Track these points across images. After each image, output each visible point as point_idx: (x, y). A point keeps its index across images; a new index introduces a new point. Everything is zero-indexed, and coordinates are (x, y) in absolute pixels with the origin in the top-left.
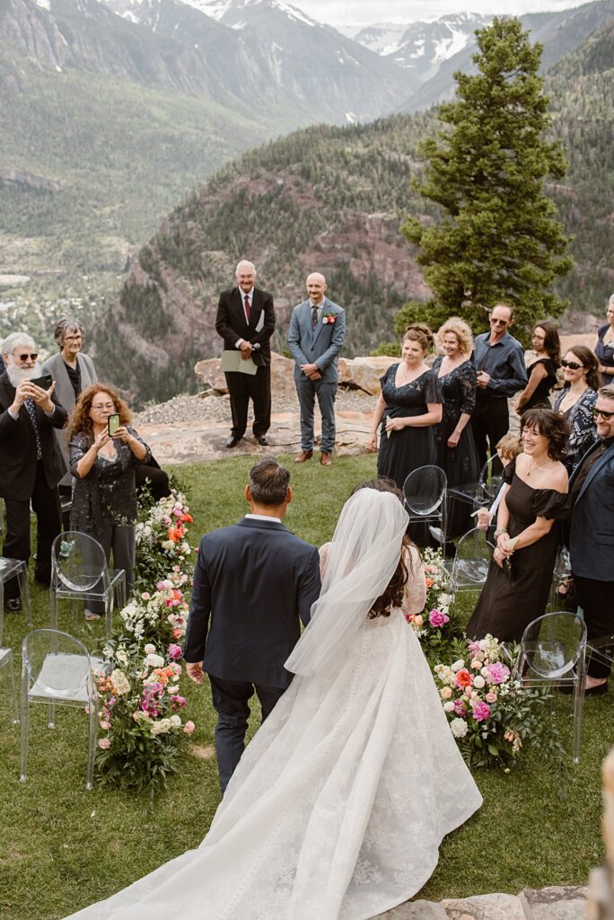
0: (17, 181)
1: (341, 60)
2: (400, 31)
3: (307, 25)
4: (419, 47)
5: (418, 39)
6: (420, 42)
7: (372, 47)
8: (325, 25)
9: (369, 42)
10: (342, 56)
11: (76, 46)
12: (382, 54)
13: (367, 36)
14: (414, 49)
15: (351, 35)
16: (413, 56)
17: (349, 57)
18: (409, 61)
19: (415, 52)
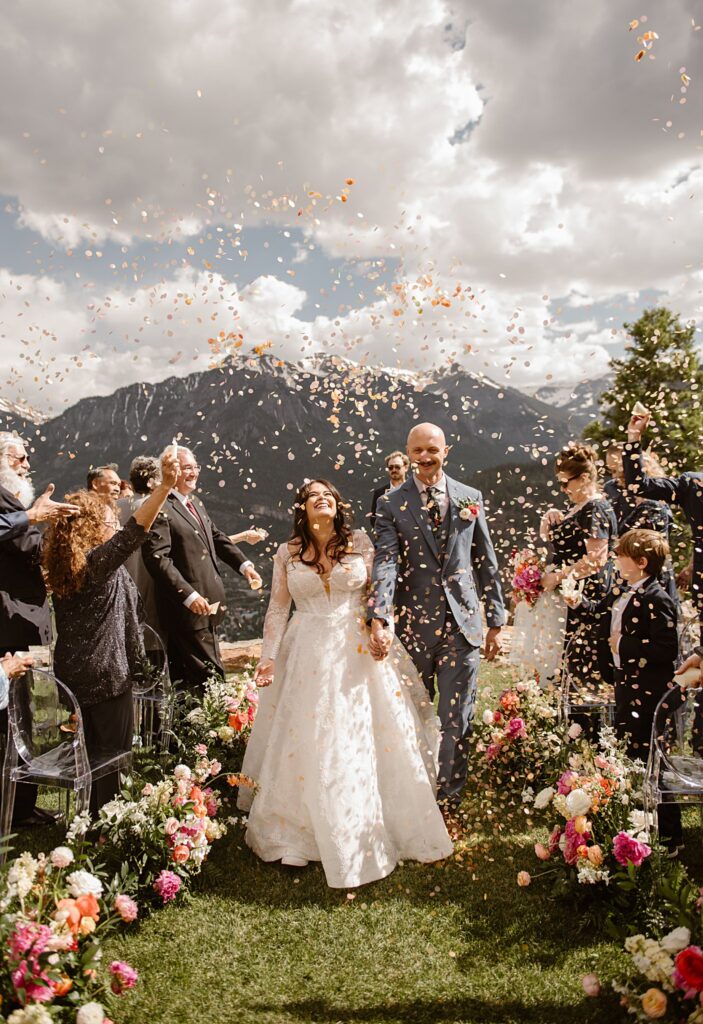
0: (265, 515)
1: (523, 413)
2: (571, 388)
3: (493, 388)
4: (588, 399)
5: (586, 393)
6: (589, 395)
7: (549, 401)
8: (509, 388)
9: (545, 398)
10: (524, 409)
11: (313, 412)
12: (558, 406)
13: (544, 393)
14: (584, 401)
15: (529, 393)
16: (583, 406)
17: (530, 410)
18: (580, 410)
19: (585, 403)
